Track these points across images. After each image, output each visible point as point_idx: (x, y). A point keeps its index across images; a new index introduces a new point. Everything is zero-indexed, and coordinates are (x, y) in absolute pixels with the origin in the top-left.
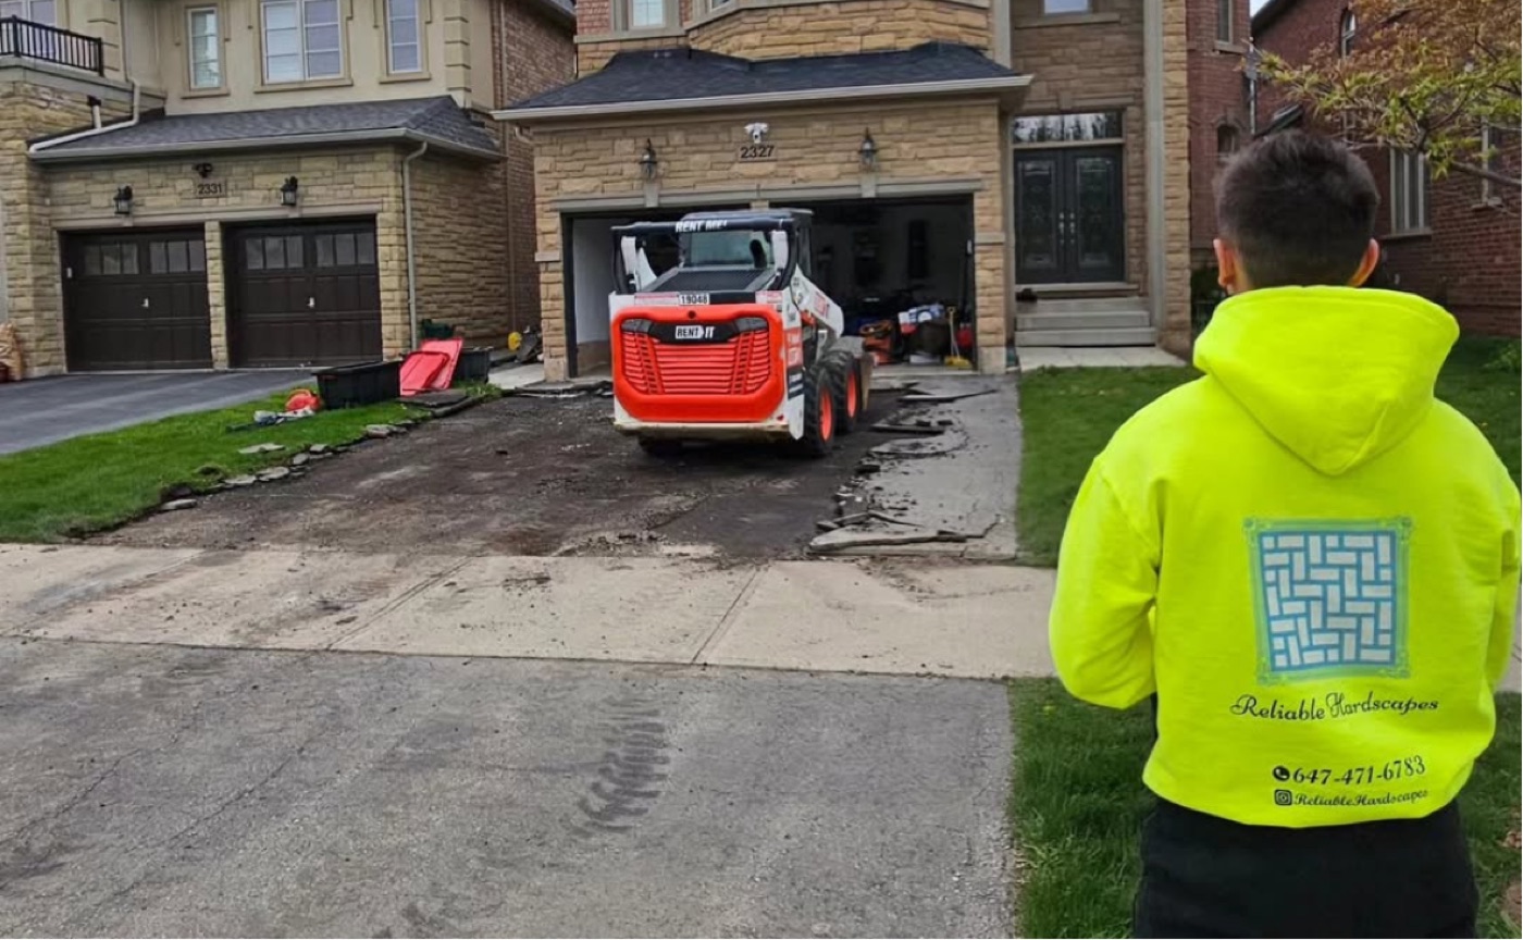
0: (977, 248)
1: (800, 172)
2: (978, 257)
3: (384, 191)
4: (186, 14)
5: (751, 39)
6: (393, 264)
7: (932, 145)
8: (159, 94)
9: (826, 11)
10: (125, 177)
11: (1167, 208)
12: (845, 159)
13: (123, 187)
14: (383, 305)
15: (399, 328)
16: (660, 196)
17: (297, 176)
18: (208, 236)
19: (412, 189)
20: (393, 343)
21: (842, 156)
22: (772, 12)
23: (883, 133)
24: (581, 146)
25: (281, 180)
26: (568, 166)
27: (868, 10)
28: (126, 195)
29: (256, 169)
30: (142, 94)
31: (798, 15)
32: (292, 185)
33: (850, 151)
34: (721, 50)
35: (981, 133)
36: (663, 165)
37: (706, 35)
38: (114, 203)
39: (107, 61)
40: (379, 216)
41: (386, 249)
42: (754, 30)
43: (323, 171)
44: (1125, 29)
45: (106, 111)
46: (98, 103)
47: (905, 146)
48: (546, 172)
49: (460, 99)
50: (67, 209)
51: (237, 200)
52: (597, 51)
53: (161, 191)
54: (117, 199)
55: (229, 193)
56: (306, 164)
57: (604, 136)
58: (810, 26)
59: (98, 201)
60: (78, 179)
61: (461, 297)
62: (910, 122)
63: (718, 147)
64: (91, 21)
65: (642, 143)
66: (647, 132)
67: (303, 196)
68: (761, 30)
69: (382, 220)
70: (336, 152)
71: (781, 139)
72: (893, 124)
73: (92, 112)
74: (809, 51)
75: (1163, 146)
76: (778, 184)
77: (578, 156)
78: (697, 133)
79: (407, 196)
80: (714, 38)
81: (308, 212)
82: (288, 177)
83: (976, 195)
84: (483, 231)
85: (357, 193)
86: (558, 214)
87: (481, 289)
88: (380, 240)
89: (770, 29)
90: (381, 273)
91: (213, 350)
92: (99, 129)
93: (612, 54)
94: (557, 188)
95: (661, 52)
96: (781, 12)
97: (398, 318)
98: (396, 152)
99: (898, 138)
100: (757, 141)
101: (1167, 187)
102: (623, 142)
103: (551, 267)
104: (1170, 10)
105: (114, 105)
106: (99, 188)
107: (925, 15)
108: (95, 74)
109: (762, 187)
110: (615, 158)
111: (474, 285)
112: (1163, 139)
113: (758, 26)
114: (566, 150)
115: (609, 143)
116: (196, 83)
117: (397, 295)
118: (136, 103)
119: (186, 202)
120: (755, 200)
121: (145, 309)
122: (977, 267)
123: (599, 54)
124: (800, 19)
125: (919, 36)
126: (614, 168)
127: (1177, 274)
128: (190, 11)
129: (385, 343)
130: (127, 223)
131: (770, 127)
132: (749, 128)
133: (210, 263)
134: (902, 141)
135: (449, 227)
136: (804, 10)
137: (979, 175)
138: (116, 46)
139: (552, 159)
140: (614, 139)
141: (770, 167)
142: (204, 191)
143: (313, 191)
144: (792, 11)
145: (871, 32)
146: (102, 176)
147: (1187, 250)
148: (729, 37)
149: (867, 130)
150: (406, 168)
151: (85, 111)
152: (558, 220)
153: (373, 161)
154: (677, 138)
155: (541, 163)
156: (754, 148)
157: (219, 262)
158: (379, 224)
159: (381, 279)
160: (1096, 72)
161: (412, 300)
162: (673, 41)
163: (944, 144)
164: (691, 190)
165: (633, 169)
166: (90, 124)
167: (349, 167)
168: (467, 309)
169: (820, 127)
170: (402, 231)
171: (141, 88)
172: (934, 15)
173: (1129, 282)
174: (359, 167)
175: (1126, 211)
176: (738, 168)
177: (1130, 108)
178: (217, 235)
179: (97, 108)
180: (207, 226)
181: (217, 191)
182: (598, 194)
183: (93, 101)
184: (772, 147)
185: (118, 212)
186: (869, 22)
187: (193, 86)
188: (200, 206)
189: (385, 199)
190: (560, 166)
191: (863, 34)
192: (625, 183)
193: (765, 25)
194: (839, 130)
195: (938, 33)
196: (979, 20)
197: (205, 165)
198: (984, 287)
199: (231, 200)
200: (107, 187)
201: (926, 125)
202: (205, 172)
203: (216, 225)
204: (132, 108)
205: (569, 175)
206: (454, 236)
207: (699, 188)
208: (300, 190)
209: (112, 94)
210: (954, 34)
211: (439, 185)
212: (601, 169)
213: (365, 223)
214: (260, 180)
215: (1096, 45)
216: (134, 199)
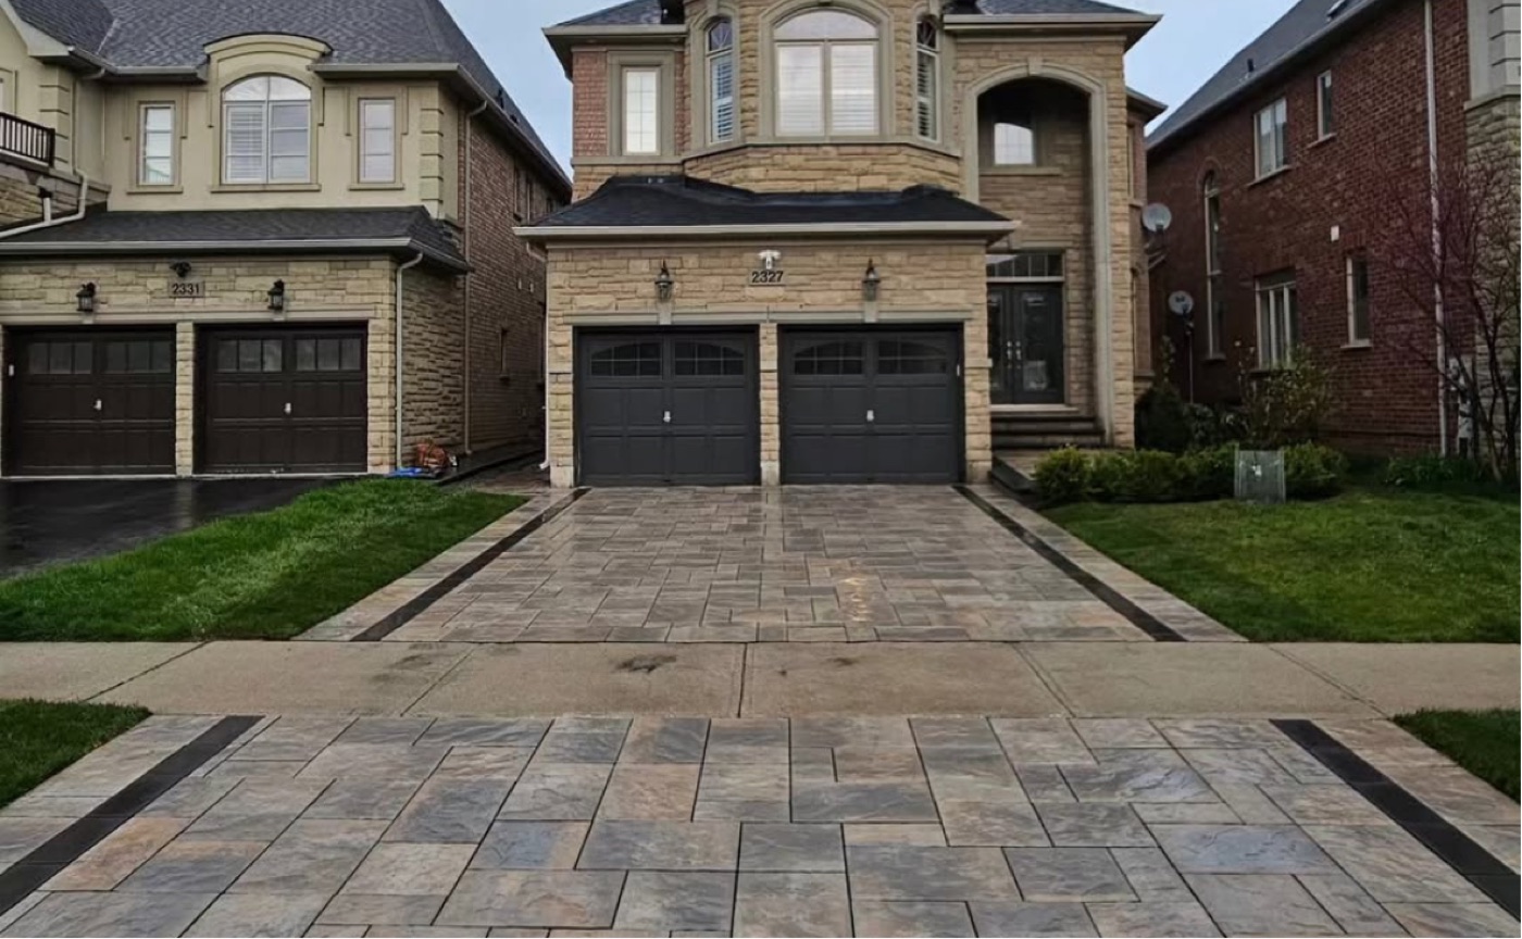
0: (967, 372)
1: (807, 297)
2: (968, 380)
3: (379, 298)
4: (139, 108)
5: (754, 173)
6: (385, 371)
7: (928, 278)
8: (102, 188)
9: (826, 153)
10: (89, 272)
11: (1115, 341)
12: (849, 287)
13: (86, 283)
14: (370, 412)
15: (387, 435)
16: (673, 314)
17: (284, 279)
18: (179, 336)
19: (403, 298)
20: (380, 450)
21: (848, 285)
22: (775, 150)
23: (884, 265)
24: (596, 264)
25: (270, 283)
26: (582, 283)
27: (864, 154)
28: (89, 291)
29: (239, 271)
30: (90, 188)
31: (800, 154)
32: (279, 288)
33: (853, 279)
34: (722, 181)
35: (970, 269)
36: (677, 285)
37: (704, 166)
38: (76, 299)
39: (57, 154)
40: (371, 323)
41: (378, 356)
42: (759, 165)
43: (313, 275)
44: (1066, 182)
45: (55, 203)
46: (49, 195)
47: (904, 278)
48: (560, 287)
49: (434, 211)
50: (17, 304)
51: (216, 301)
52: (590, 173)
53: (130, 288)
54: (80, 296)
55: (207, 294)
56: (294, 268)
57: (619, 255)
58: (812, 164)
59: (53, 296)
60: (31, 273)
61: (430, 405)
62: (909, 257)
63: (731, 271)
64: (43, 111)
65: (655, 263)
66: (662, 253)
67: (288, 300)
68: (764, 165)
69: (374, 326)
70: (328, 258)
71: (791, 266)
72: (894, 257)
73: (42, 205)
74: (809, 187)
75: (1110, 287)
76: (784, 307)
77: (591, 272)
78: (711, 257)
79: (399, 304)
80: (715, 170)
81: (293, 316)
82: (275, 280)
83: (967, 324)
84: (448, 340)
85: (351, 299)
86: (570, 328)
87: (445, 398)
88: (370, 347)
89: (774, 165)
90: (369, 380)
91: (177, 455)
92: (48, 222)
93: (606, 178)
94: (571, 302)
95: (655, 178)
96: (784, 150)
97: (386, 426)
98: (392, 261)
99: (899, 269)
100: (769, 267)
101: (1114, 322)
102: (638, 262)
103: (561, 378)
104: (1115, 169)
105: (62, 198)
106: (59, 283)
107: (914, 161)
108: (45, 164)
109: (771, 309)
110: (630, 277)
111: (440, 394)
112: (1110, 280)
113: (763, 162)
114: (581, 266)
115: (624, 262)
116: (144, 179)
117: (387, 403)
118: (83, 197)
119: (157, 301)
120: (764, 321)
121: (96, 410)
122: (967, 389)
123: (593, 177)
124: (802, 157)
125: (909, 180)
126: (629, 286)
127: (1122, 399)
128: (143, 106)
129: (370, 450)
130: (88, 320)
131: (782, 255)
132: (763, 254)
133: (179, 365)
134: (900, 273)
135: (426, 335)
136: (805, 150)
137: (970, 307)
138: (66, 138)
139: (567, 275)
140: (629, 259)
141: (780, 291)
142: (177, 291)
143: (299, 295)
144: (793, 150)
145: (866, 173)
146: (63, 270)
147: (1131, 378)
148: (733, 169)
149: (870, 261)
150: (400, 276)
151: (36, 203)
152: (570, 333)
153: (368, 268)
154: (691, 260)
155: (553, 279)
156: (765, 273)
157: (191, 363)
158: (370, 331)
159: (369, 386)
160: (1042, 218)
161: (399, 408)
162: (668, 168)
163: (937, 277)
164: (704, 310)
165: (649, 289)
166: (39, 216)
167: (341, 274)
168: (434, 418)
169: (827, 257)
170: (393, 339)
171: (90, 182)
172: (921, 162)
173: (1070, 405)
174: (354, 274)
175: (1065, 341)
176: (749, 291)
177: (1070, 251)
178: (190, 336)
179: (47, 200)
180: (179, 327)
181: (194, 292)
182: (612, 310)
183: (44, 193)
184: (782, 273)
185: (80, 309)
186: (864, 164)
187: (141, 183)
188: (173, 306)
189: (379, 306)
190: (574, 282)
191: (859, 175)
192: (636, 301)
193: (768, 161)
194: (845, 260)
195: (923, 177)
196: (952, 167)
197: (180, 265)
198: (973, 407)
199: (209, 301)
200: (67, 282)
201: (924, 260)
202: (183, 271)
203: (190, 326)
204: (78, 202)
205: (584, 291)
206: (428, 345)
207: (710, 309)
208: (287, 293)
209: (61, 186)
210: (936, 179)
211: (420, 294)
212: (617, 286)
213: (357, 329)
214: (243, 282)
215: (1040, 194)
216: (97, 296)
